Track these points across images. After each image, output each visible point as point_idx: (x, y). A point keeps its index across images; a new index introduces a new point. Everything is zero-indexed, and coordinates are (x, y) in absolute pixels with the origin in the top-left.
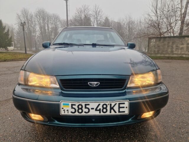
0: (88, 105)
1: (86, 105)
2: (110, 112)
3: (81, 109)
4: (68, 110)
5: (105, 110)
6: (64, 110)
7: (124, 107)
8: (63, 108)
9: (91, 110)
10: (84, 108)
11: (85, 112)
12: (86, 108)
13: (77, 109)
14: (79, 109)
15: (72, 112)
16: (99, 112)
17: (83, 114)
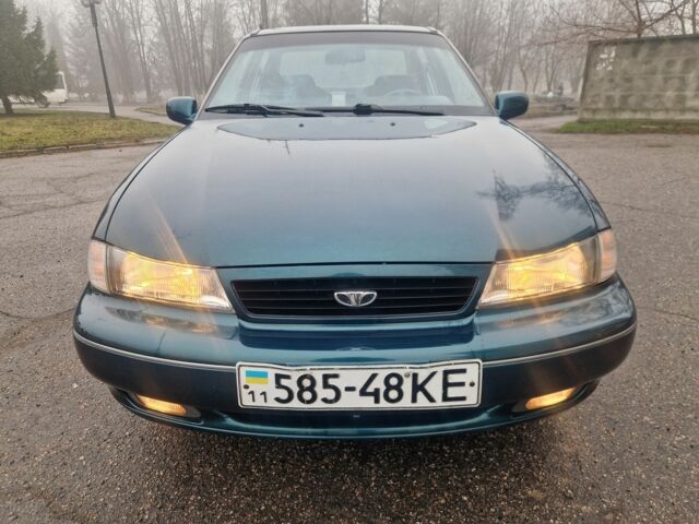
0: (336, 376)
1: (326, 377)
2: (414, 400)
3: (311, 388)
4: (264, 393)
5: (393, 394)
6: (252, 393)
7: (462, 384)
8: (246, 387)
9: (343, 393)
10: (319, 388)
11: (325, 400)
12: (326, 386)
13: (296, 390)
14: (302, 389)
15: (278, 400)
16: (372, 398)
17: (318, 405)
